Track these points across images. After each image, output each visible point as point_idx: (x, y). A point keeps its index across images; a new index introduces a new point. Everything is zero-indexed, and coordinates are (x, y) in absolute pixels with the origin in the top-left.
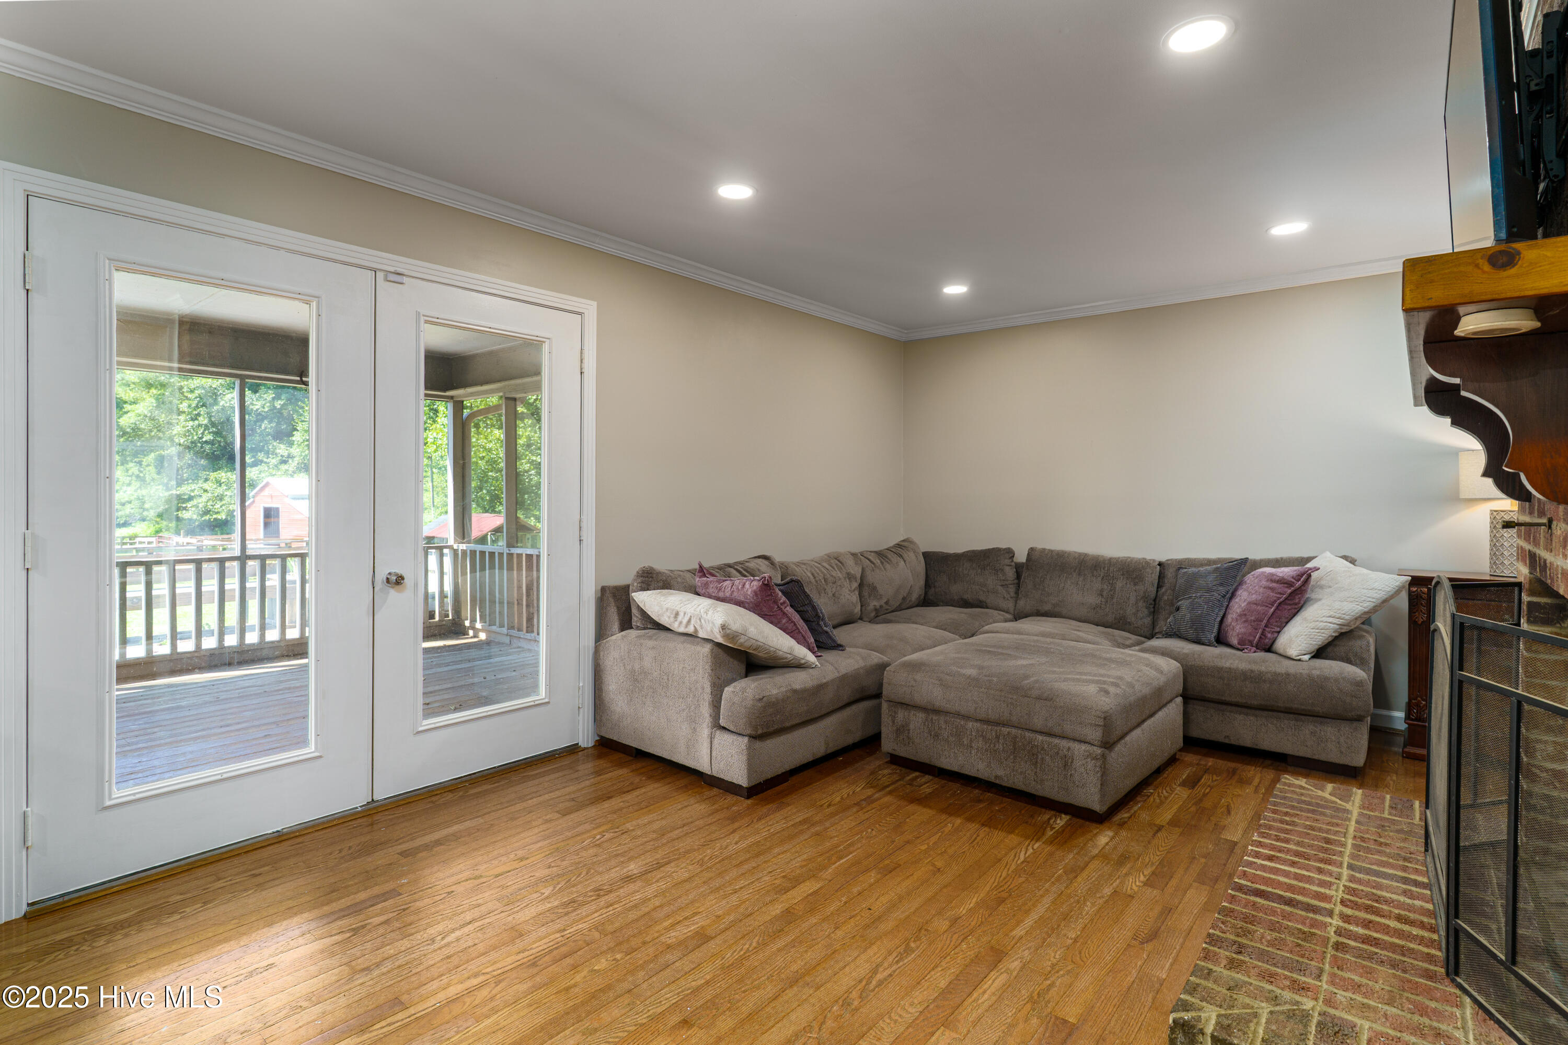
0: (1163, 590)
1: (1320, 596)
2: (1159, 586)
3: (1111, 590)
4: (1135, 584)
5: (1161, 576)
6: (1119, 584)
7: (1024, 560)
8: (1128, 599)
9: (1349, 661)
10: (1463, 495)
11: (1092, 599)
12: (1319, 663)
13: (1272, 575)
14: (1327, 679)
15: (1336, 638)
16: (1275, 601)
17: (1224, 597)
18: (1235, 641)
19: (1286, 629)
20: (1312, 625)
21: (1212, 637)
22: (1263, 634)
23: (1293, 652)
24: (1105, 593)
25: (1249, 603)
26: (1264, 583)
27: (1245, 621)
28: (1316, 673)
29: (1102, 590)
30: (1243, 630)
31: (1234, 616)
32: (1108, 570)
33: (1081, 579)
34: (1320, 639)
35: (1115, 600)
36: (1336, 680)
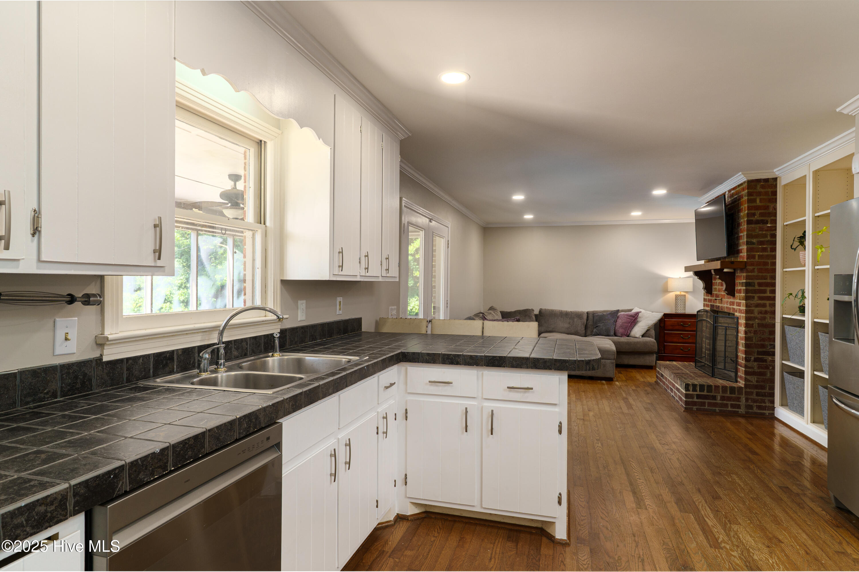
0: (589, 321)
1: (641, 320)
2: (587, 320)
3: (573, 322)
4: (581, 320)
5: (588, 317)
6: (575, 320)
7: (538, 313)
8: (579, 325)
9: (649, 337)
10: (668, 291)
11: (566, 325)
12: (644, 338)
13: (628, 314)
14: (647, 342)
15: (646, 331)
16: (630, 322)
17: (614, 322)
18: (620, 335)
19: (633, 330)
20: (641, 328)
21: (612, 333)
22: (627, 332)
23: (637, 336)
24: (571, 323)
25: (622, 323)
26: (626, 317)
27: (622, 328)
28: (644, 341)
29: (570, 322)
30: (622, 331)
31: (618, 327)
32: (571, 315)
33: (562, 319)
34: (643, 331)
35: (574, 325)
36: (649, 342)
